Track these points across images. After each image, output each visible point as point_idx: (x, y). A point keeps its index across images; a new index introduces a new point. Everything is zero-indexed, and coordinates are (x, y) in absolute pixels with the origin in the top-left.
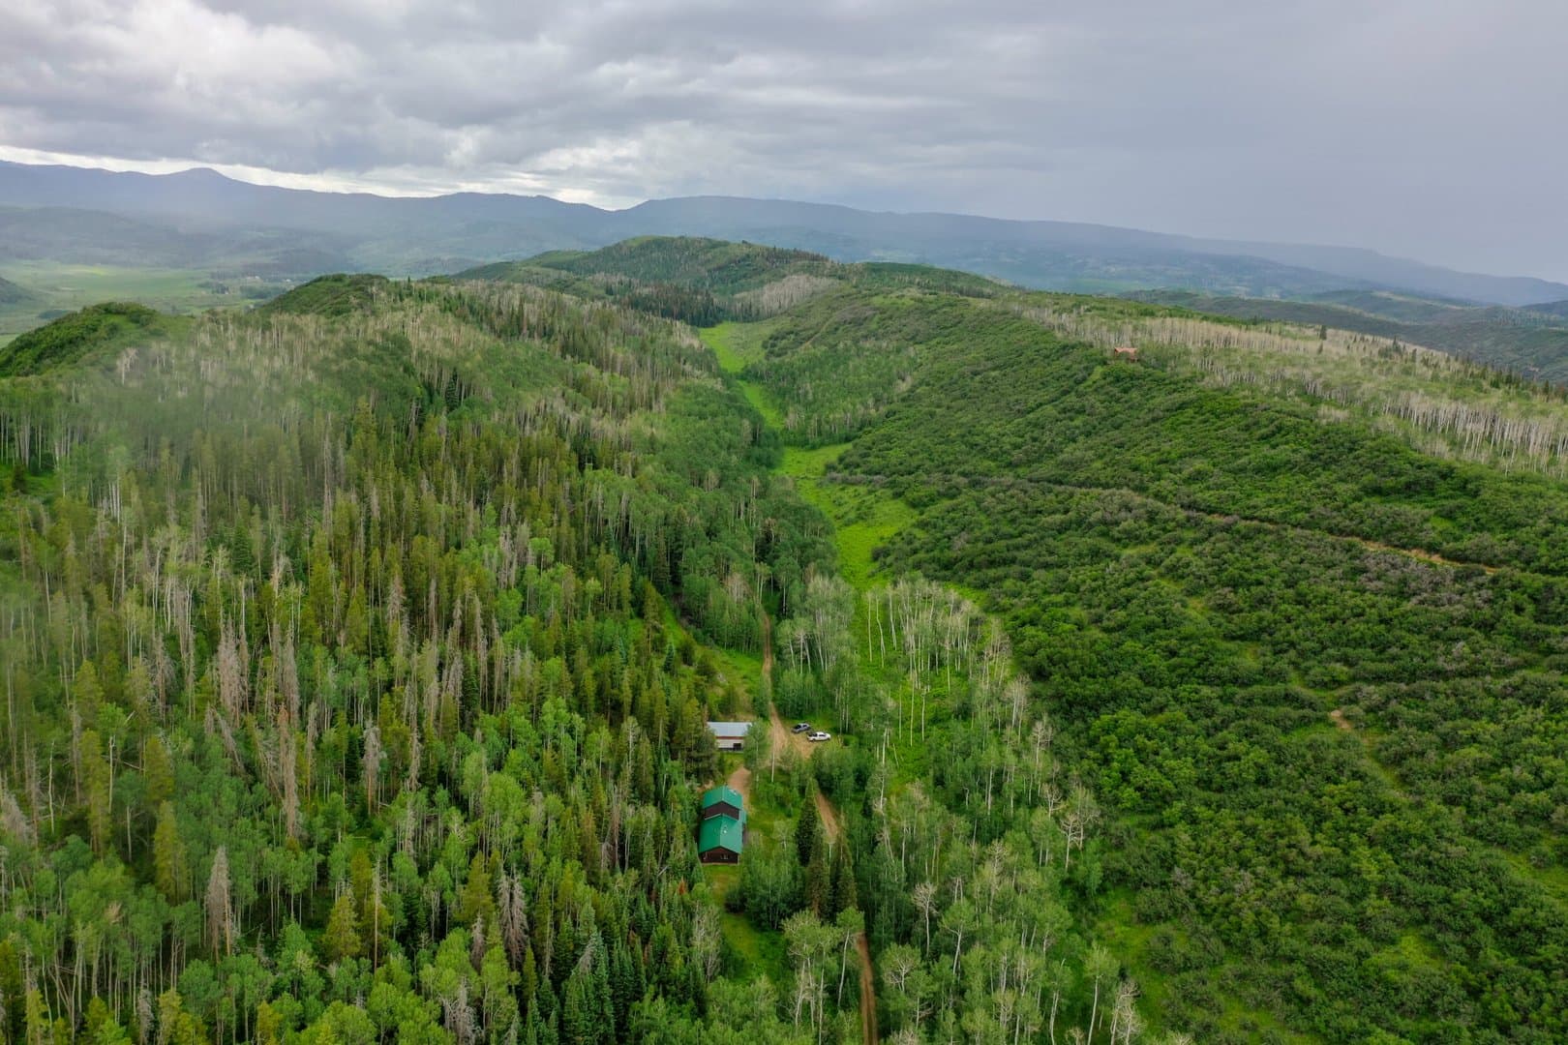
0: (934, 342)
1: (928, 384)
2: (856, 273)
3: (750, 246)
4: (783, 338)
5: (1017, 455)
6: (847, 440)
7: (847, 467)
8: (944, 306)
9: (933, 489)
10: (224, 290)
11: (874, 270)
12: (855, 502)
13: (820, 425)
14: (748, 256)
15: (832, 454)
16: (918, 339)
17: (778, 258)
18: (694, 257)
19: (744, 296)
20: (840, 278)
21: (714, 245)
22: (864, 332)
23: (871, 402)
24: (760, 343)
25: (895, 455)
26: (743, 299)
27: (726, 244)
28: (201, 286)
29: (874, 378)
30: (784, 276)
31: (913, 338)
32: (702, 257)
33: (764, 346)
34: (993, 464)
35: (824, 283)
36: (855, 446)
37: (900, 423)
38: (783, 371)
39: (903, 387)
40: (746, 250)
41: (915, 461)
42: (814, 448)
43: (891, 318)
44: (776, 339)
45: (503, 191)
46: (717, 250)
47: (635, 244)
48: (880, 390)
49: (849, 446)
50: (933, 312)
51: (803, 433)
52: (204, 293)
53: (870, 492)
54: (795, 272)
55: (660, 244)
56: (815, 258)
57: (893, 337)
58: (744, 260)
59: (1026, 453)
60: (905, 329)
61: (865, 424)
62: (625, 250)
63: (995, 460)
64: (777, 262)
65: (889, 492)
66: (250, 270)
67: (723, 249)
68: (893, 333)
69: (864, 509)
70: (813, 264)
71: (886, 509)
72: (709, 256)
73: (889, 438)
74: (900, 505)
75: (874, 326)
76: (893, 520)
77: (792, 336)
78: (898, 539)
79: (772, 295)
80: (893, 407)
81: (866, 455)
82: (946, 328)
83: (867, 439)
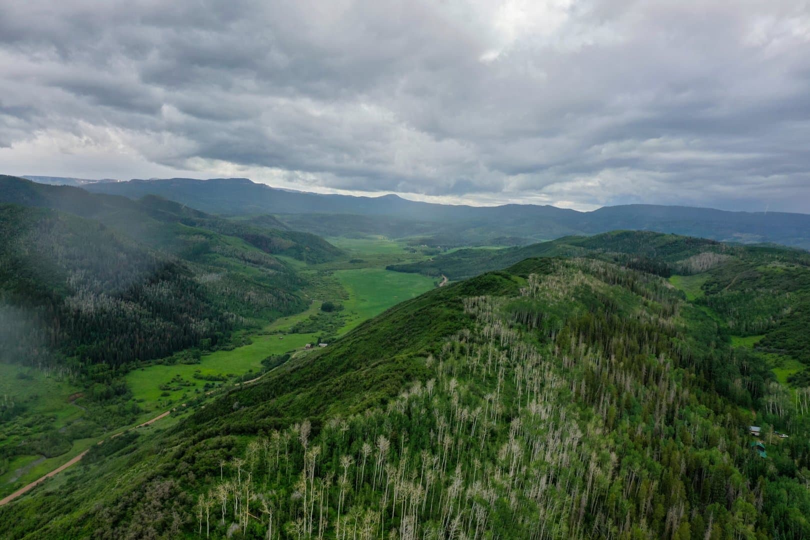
0: (798, 291)
1: (800, 311)
2: (741, 252)
3: (676, 236)
4: (712, 285)
6: (762, 334)
7: (765, 345)
8: (802, 273)
10: (415, 251)
11: (751, 251)
12: (774, 360)
13: (746, 326)
14: (676, 241)
15: (757, 339)
16: (789, 289)
17: (693, 242)
18: (647, 241)
19: (681, 263)
20: (732, 254)
21: (657, 235)
22: (757, 284)
23: (771, 318)
24: (699, 287)
25: (790, 341)
26: (681, 264)
27: (663, 235)
28: (405, 249)
29: (770, 307)
30: (699, 253)
31: (787, 289)
32: (651, 241)
33: (702, 288)
35: (724, 257)
36: (767, 336)
37: (789, 328)
38: (719, 301)
39: (787, 311)
40: (674, 238)
41: (802, 344)
42: (745, 336)
43: (772, 278)
44: (708, 285)
45: (528, 203)
46: (659, 238)
48: (774, 313)
49: (764, 336)
50: (796, 276)
51: (738, 330)
52: (407, 252)
53: (780, 356)
54: (706, 251)
55: (627, 234)
56: (713, 243)
57: (775, 287)
58: (674, 243)
60: (781, 284)
61: (770, 328)
62: (609, 237)
64: (694, 245)
65: (790, 356)
66: (423, 242)
67: (661, 237)
68: (774, 285)
69: (778, 363)
70: (714, 246)
71: (790, 363)
72: (655, 241)
73: (785, 334)
74: (796, 362)
75: (762, 282)
76: (793, 368)
77: (716, 285)
78: (798, 375)
79: (697, 262)
80: (783, 320)
81: (774, 341)
82: (804, 284)
83: (773, 334)
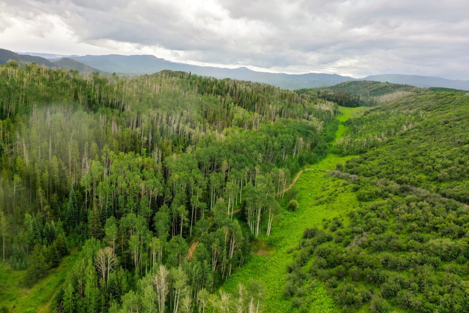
3: (388, 83)
5: (444, 172)
9: (374, 189)
11: (433, 90)
14: (386, 86)
18: (366, 87)
21: (375, 83)
27: (379, 82)
32: (369, 87)
34: (424, 177)
45: (323, 73)
46: (375, 85)
47: (347, 83)
55: (356, 83)
58: (384, 88)
59: (450, 172)
62: (343, 85)
63: (426, 174)
64: (396, 88)
67: (377, 84)
70: (409, 88)
72: (371, 86)
